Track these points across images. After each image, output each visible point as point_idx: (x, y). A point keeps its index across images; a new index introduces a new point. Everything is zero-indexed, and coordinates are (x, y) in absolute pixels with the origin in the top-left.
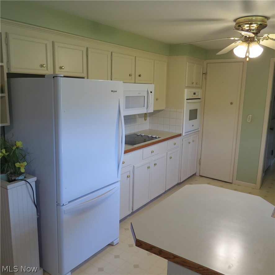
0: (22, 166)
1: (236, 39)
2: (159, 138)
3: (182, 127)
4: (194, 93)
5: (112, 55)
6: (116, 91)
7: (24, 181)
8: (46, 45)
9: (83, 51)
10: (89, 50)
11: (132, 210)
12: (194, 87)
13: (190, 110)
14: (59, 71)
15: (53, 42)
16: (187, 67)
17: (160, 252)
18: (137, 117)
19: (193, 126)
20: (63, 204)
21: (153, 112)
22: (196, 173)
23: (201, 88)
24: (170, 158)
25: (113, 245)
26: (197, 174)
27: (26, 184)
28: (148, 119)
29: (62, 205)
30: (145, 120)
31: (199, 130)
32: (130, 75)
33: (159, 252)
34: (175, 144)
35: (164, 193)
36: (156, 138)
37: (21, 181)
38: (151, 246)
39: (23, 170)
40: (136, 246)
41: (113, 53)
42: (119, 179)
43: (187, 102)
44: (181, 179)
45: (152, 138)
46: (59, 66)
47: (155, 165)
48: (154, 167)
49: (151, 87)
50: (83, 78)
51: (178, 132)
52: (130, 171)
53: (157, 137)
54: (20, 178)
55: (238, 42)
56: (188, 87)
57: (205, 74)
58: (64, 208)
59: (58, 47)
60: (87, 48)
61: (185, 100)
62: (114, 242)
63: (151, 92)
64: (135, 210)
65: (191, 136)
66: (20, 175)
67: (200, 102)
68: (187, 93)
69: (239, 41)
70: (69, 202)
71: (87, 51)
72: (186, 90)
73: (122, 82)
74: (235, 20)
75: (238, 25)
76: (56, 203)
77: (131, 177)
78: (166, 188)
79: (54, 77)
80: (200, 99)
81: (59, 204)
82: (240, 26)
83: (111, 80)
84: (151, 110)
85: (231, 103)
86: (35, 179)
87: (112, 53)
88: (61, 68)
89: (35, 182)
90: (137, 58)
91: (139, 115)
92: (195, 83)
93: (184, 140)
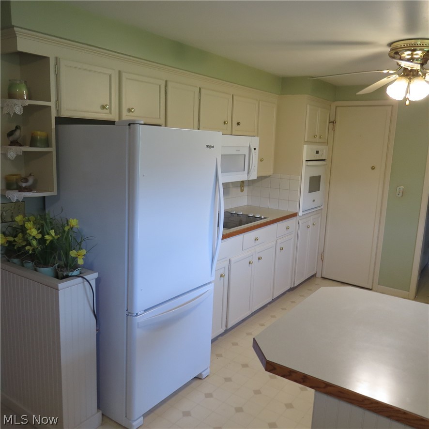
0: (80, 256)
1: (391, 72)
2: (264, 218)
3: (298, 203)
4: (317, 151)
5: (200, 92)
6: (213, 147)
7: (80, 279)
8: (110, 76)
9: (160, 86)
10: (169, 84)
11: (226, 326)
12: (316, 142)
13: (310, 177)
14: (126, 115)
15: (120, 72)
16: (308, 111)
17: (304, 379)
18: (231, 186)
19: (314, 201)
20: (137, 314)
21: (256, 178)
22: (316, 274)
23: (326, 143)
24: (281, 249)
25: (201, 379)
26: (319, 275)
27: (83, 282)
28: (246, 189)
29: (135, 314)
30: (242, 191)
31: (322, 207)
32: (225, 123)
33: (302, 378)
34: (288, 228)
35: (270, 303)
36: (260, 218)
37: (76, 277)
38: (290, 371)
39: (80, 262)
40: (266, 370)
41: (202, 90)
42: (213, 278)
43: (307, 165)
44: (294, 281)
45: (255, 219)
46: (128, 107)
47: (259, 259)
48: (259, 262)
49: (255, 142)
50: (160, 126)
51: (292, 211)
52: (224, 268)
53: (263, 217)
54: (75, 273)
55: (393, 77)
56: (308, 142)
57: (333, 122)
58: (139, 320)
59: (127, 79)
60: (166, 82)
61: (304, 161)
62: (203, 373)
63: (255, 149)
64: (229, 326)
65: (310, 216)
66: (74, 269)
67: (324, 165)
68: (306, 152)
69: (395, 76)
70: (145, 311)
71: (166, 86)
72: (305, 147)
73: (221, 133)
74: (390, 45)
75: (394, 51)
76: (126, 313)
77: (225, 276)
78: (273, 295)
79: (129, 125)
80: (324, 160)
81: (130, 313)
82: (397, 53)
83: (199, 129)
84: (253, 176)
85: (373, 168)
86: (95, 275)
87: (200, 89)
88: (130, 110)
89: (96, 279)
90: (235, 97)
91: (232, 183)
92: (318, 137)
93: (301, 222)
